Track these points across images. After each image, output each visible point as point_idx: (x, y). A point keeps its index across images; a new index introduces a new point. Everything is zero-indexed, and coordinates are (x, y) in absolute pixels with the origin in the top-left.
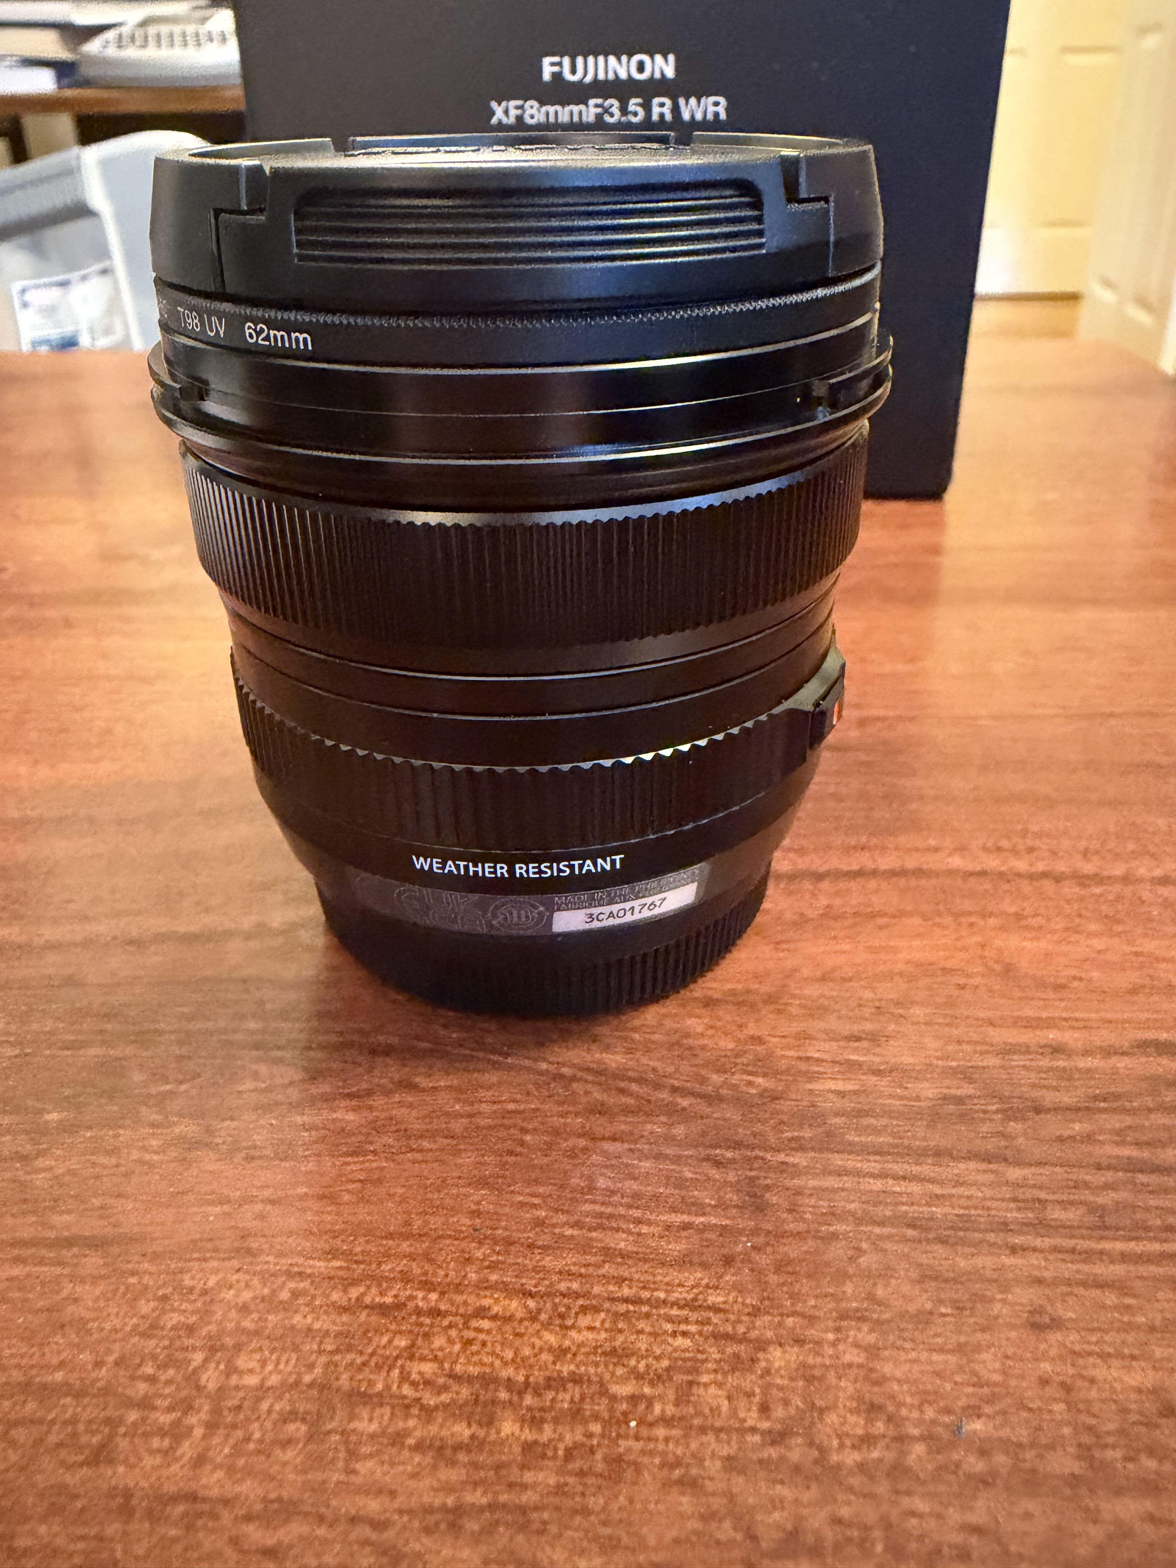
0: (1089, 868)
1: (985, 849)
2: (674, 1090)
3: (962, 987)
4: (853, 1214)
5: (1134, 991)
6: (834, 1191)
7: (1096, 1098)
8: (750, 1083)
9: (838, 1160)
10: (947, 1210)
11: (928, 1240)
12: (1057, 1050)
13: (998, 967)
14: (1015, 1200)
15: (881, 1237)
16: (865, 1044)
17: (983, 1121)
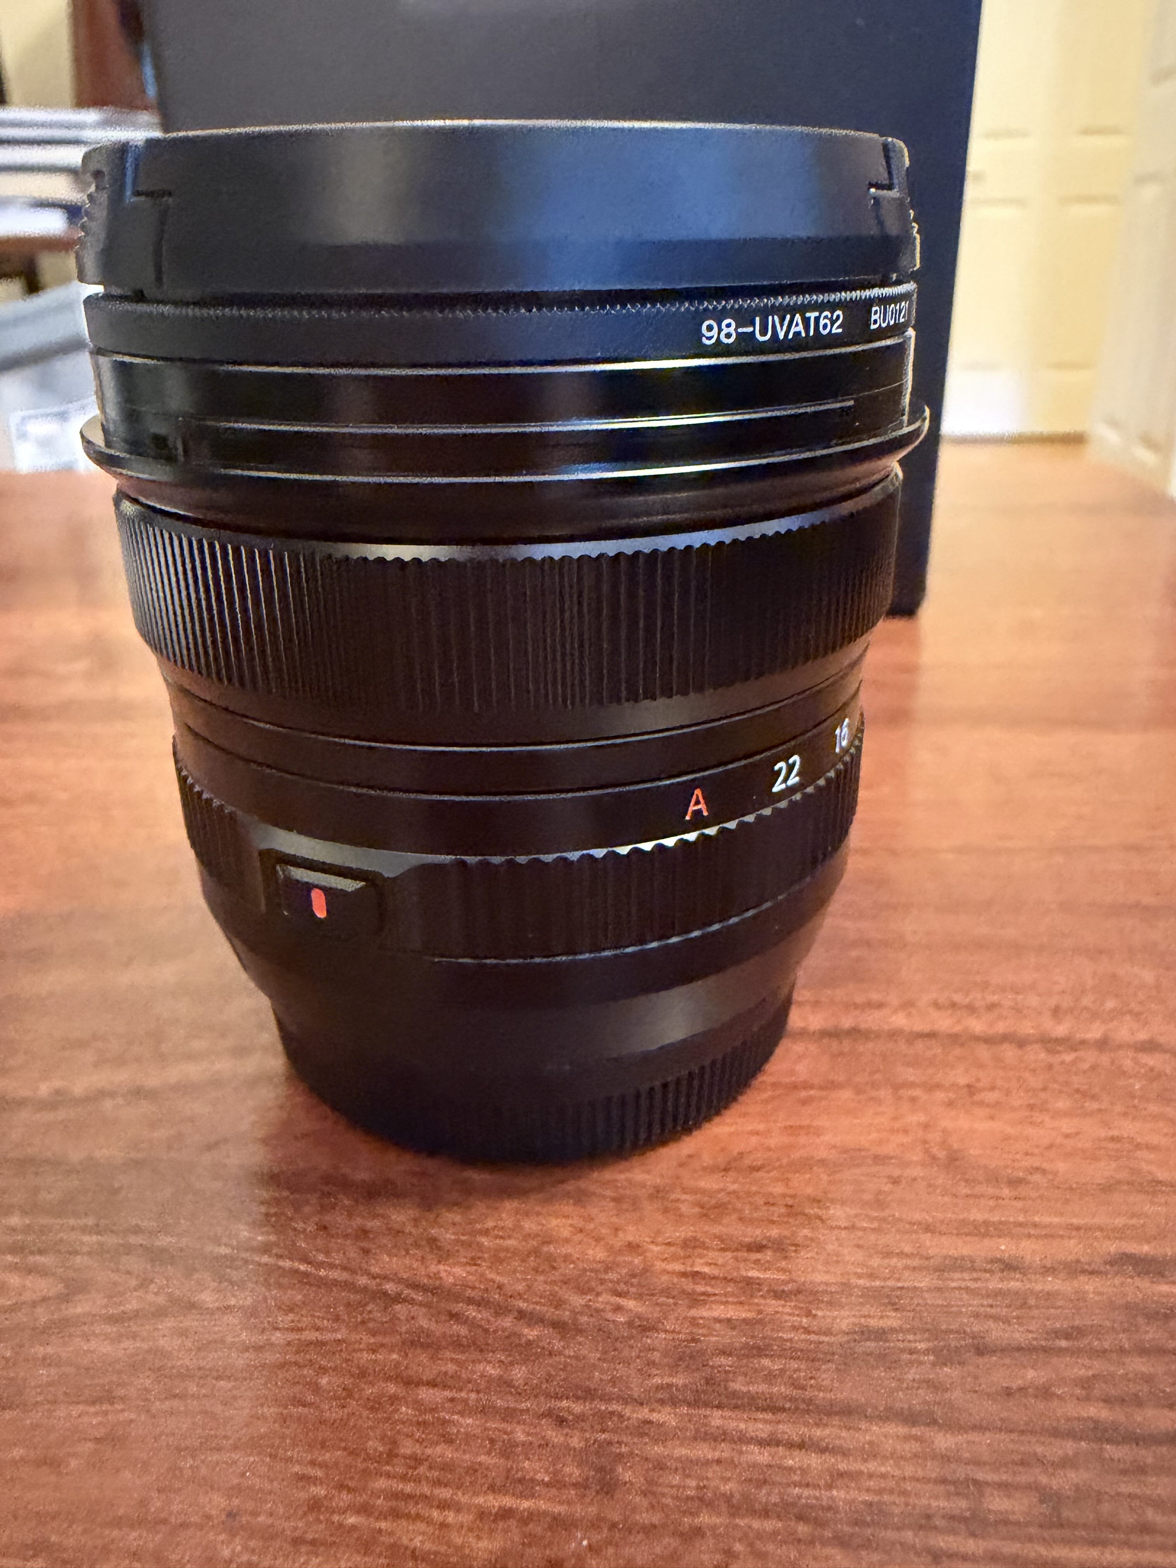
0: (1061, 1030)
1: (936, 1005)
2: (521, 1315)
3: (896, 1181)
4: (728, 1498)
5: (1108, 1188)
6: (707, 1463)
7: (1057, 1334)
8: (618, 1309)
9: (717, 1419)
10: (853, 1494)
11: (825, 1543)
12: (1009, 1266)
13: (942, 1154)
14: (944, 1481)
15: (759, 1536)
16: (768, 1255)
17: (911, 1363)
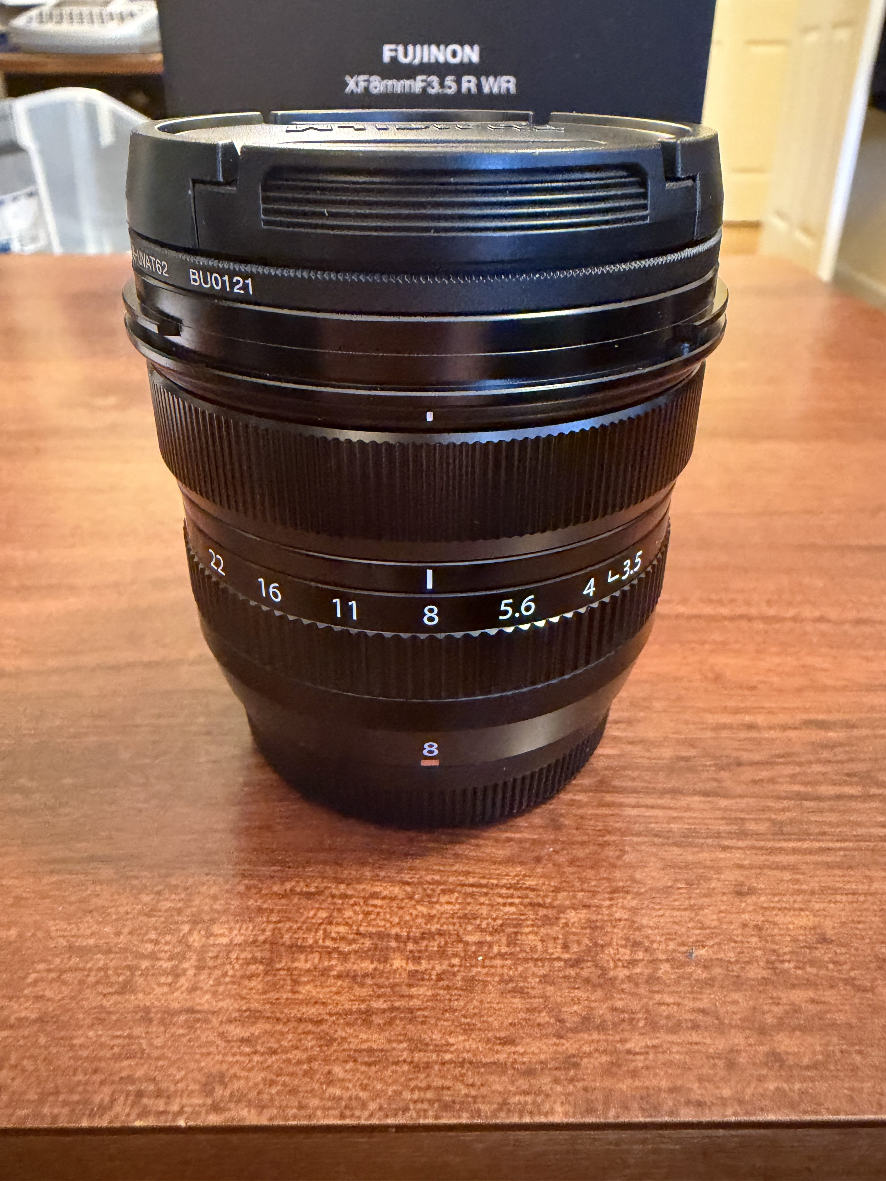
0: (772, 612)
1: (702, 600)
3: (687, 689)
4: (619, 830)
5: (800, 690)
6: (606, 816)
9: (609, 798)
10: (680, 826)
11: (669, 845)
12: (751, 727)
13: (710, 675)
14: (723, 818)
15: (638, 844)
16: (622, 726)
17: (702, 771)
